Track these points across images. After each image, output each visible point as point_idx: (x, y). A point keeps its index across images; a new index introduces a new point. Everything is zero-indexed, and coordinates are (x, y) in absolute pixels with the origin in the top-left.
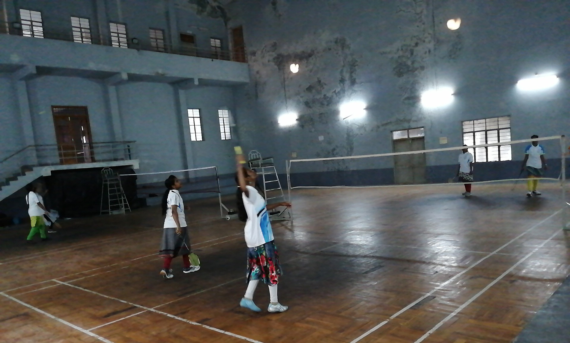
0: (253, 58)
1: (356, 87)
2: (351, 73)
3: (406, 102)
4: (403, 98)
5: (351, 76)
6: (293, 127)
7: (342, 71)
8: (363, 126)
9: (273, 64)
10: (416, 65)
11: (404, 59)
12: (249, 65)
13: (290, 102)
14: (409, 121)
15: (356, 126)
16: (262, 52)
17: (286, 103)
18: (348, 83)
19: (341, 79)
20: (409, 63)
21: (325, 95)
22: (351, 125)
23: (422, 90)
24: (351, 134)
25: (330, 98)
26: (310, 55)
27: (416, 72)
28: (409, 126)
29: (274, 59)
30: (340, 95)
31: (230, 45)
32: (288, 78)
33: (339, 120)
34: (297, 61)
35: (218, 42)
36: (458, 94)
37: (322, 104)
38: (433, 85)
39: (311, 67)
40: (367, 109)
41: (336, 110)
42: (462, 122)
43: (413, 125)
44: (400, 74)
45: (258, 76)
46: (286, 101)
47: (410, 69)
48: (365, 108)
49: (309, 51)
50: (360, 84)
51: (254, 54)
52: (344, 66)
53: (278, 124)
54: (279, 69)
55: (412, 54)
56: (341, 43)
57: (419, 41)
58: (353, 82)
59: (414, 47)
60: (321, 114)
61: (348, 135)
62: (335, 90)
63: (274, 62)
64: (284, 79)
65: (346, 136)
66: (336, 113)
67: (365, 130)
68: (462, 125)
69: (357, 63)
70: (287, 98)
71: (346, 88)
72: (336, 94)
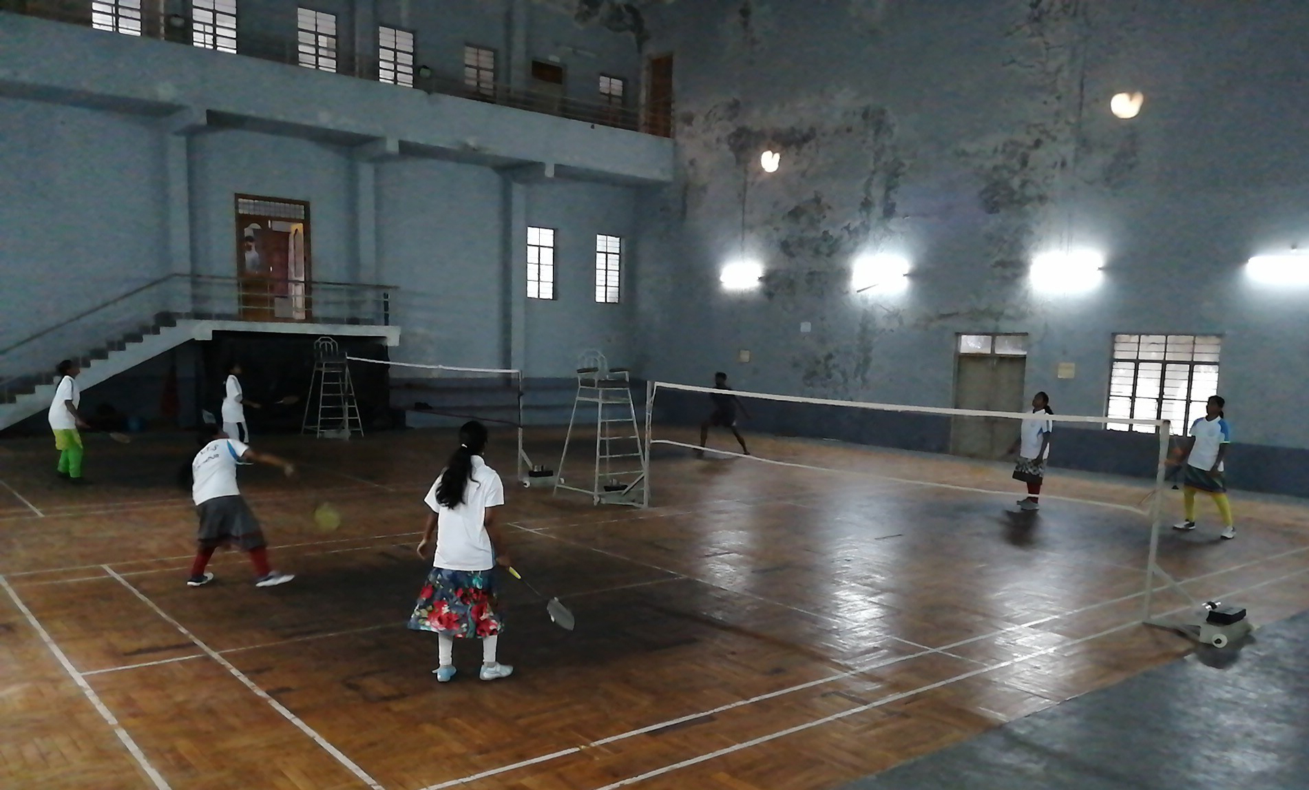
0: (687, 128)
1: (893, 224)
2: (889, 188)
3: (998, 270)
4: (993, 261)
5: (887, 197)
6: (751, 293)
7: (869, 184)
8: (898, 314)
9: (725, 147)
10: (1031, 191)
11: (1005, 174)
12: (675, 144)
13: (751, 237)
14: (998, 316)
15: (883, 310)
16: (707, 117)
17: (743, 239)
18: (878, 210)
19: (864, 201)
20: (1016, 183)
21: (826, 233)
22: (872, 306)
23: (1036, 249)
24: (870, 326)
25: (837, 241)
26: (806, 139)
27: (1028, 207)
28: (997, 327)
29: (730, 137)
30: (857, 236)
31: (643, 96)
32: (753, 184)
33: (847, 292)
34: (779, 147)
35: (617, 85)
36: (1113, 268)
37: (817, 252)
38: (1061, 242)
39: (805, 165)
40: (912, 275)
41: (844, 270)
42: (1114, 335)
43: (1005, 326)
44: (992, 207)
45: (691, 171)
46: (743, 234)
47: (1016, 197)
48: (906, 272)
49: (805, 130)
50: (904, 218)
51: (689, 120)
52: (874, 172)
53: (721, 282)
54: (738, 161)
55: (1024, 163)
56: (875, 120)
57: (1043, 138)
58: (889, 212)
59: (1030, 148)
60: (811, 274)
61: (864, 329)
62: (849, 224)
63: (729, 144)
64: (746, 183)
65: (858, 329)
66: (843, 275)
67: (901, 322)
68: (1114, 342)
69: (903, 169)
70: (746, 227)
71: (874, 221)
72: (850, 232)
